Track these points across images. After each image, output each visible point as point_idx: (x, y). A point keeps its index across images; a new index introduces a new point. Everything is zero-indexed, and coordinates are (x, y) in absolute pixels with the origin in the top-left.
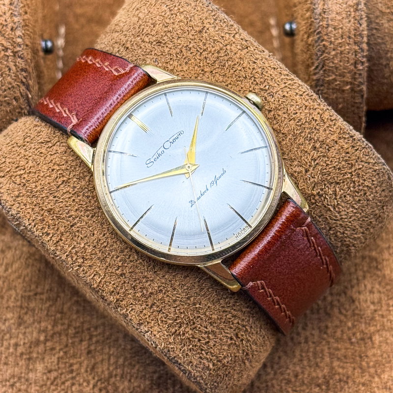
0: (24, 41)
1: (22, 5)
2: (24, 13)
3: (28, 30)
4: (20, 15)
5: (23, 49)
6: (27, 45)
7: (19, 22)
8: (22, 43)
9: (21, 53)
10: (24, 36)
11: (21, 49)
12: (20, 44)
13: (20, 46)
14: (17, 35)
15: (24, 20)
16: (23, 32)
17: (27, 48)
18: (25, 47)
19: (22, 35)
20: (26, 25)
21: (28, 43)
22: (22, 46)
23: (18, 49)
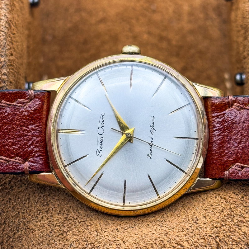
0: (8, 78)
1: (8, 47)
2: (9, 54)
3: (13, 70)
4: (7, 55)
5: (7, 85)
6: (11, 82)
7: (5, 61)
8: (7, 79)
9: (6, 88)
10: (9, 74)
11: (5, 85)
12: (4, 80)
13: (4, 82)
14: (3, 72)
15: (9, 60)
16: (8, 70)
17: (11, 84)
18: (9, 84)
19: (7, 73)
20: (11, 65)
21: (11, 80)
22: (7, 82)
23: (3, 84)
